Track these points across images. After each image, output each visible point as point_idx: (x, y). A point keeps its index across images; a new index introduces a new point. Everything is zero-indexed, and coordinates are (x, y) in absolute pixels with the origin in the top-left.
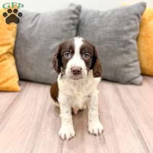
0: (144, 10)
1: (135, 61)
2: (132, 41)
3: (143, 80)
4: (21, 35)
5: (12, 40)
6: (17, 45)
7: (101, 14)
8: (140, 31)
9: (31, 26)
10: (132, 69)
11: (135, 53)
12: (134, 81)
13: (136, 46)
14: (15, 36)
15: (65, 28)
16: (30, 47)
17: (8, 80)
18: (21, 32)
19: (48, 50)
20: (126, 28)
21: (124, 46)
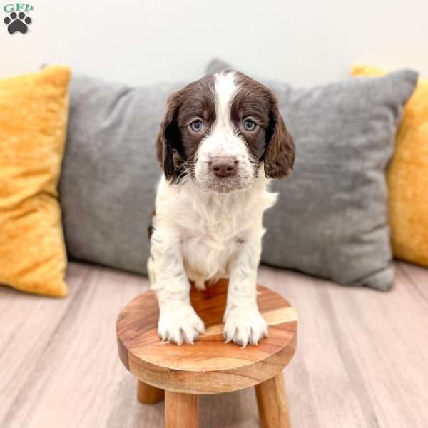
0: (411, 93)
1: (378, 227)
2: (373, 174)
3: (396, 275)
4: (79, 146)
5: (54, 161)
6: (68, 172)
7: (294, 98)
8: (396, 146)
9: (106, 123)
10: (369, 248)
11: (379, 208)
12: (371, 279)
13: (383, 188)
14: (62, 149)
17: (37, 265)
18: (79, 138)
20: (360, 140)
21: (351, 189)
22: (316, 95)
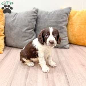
0: (70, 11)
1: (66, 37)
2: (64, 27)
3: (70, 46)
7: (48, 13)
8: (68, 21)
9: (13, 19)
10: (64, 41)
11: (66, 33)
12: (65, 47)
13: (66, 29)
15: (30, 21)
16: (12, 30)
18: (7, 23)
19: (22, 32)
20: (61, 20)
21: (60, 30)
22: (53, 12)
